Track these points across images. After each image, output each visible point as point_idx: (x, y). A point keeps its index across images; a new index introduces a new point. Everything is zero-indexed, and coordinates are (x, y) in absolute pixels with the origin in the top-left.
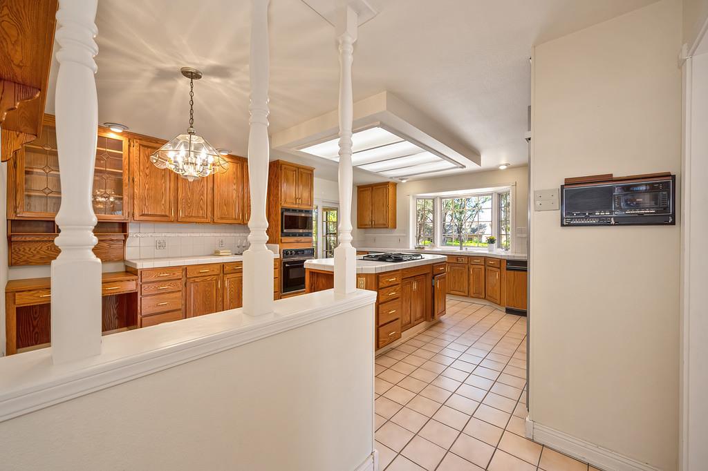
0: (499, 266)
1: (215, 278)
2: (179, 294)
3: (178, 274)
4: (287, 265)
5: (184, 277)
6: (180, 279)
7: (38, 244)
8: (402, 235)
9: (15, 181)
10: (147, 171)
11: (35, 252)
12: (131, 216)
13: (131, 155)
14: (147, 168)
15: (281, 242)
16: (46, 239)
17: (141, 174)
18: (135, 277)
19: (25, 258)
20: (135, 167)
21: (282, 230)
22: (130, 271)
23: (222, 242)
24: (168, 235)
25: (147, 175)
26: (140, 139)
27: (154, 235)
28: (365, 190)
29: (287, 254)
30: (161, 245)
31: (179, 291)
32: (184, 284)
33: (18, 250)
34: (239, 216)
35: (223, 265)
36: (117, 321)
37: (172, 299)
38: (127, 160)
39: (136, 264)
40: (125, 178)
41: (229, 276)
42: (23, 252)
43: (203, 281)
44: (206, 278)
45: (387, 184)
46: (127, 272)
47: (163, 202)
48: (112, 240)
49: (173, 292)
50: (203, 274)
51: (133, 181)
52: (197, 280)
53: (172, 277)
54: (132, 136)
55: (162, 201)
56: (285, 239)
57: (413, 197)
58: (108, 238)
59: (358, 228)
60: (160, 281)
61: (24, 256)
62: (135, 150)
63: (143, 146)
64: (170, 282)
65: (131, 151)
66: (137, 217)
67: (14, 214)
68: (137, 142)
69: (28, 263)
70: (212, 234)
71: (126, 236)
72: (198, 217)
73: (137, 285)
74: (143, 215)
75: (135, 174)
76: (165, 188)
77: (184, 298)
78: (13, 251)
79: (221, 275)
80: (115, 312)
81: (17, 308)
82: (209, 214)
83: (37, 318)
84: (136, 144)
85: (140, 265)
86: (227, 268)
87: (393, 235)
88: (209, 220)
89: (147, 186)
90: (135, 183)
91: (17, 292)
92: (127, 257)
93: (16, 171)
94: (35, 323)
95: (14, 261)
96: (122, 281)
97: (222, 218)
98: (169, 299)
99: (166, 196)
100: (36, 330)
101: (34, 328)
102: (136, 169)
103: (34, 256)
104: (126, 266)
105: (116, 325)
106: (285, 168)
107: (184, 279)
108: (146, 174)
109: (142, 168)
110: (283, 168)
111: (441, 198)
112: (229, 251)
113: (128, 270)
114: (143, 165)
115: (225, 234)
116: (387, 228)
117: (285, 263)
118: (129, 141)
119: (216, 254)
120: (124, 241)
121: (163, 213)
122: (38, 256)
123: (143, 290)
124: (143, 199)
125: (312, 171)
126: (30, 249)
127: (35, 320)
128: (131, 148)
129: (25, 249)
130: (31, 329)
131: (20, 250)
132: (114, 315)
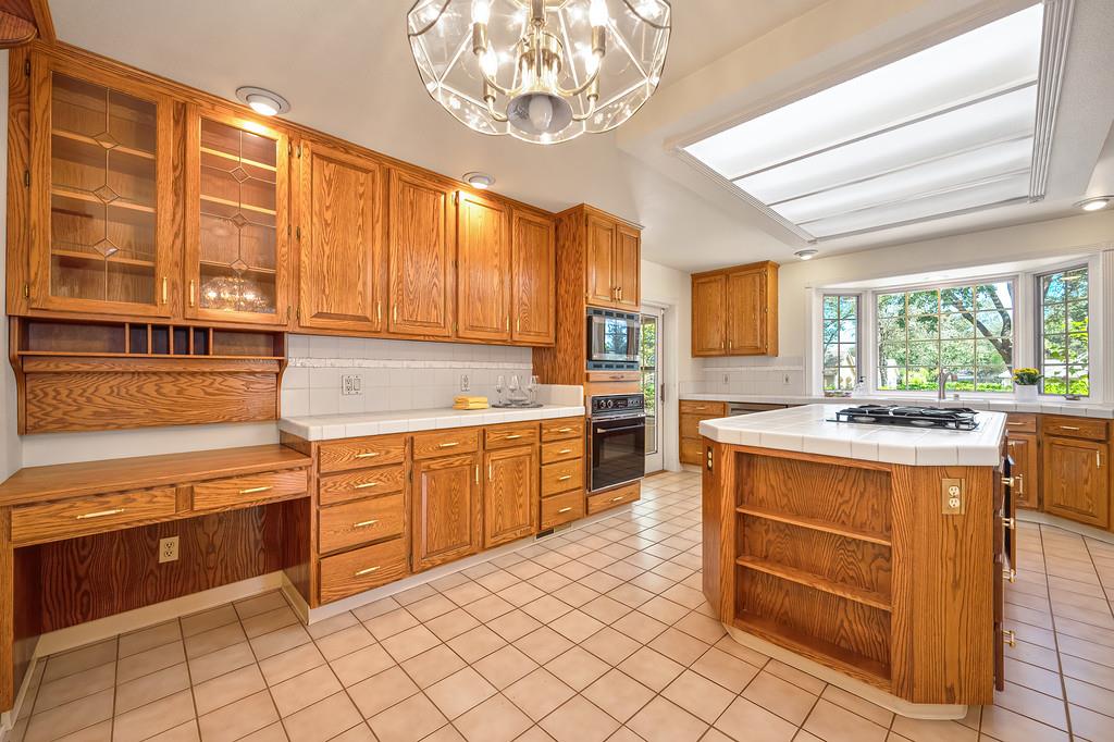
0: (1103, 437)
1: (469, 459)
2: (397, 500)
3: (397, 452)
4: (599, 431)
5: (409, 457)
6: (401, 464)
7: (90, 381)
8: (792, 368)
9: (27, 220)
10: (328, 215)
11: (82, 400)
12: (293, 316)
13: (294, 178)
14: (328, 208)
15: (587, 380)
16: (105, 368)
17: (315, 219)
18: (304, 461)
19: (58, 414)
20: (302, 203)
21: (589, 357)
22: (293, 446)
23: (466, 380)
24: (365, 363)
25: (327, 225)
26: (311, 141)
27: (338, 363)
28: (710, 282)
29: (599, 406)
30: (350, 386)
31: (399, 492)
32: (407, 474)
33: (42, 395)
34: (503, 325)
35: (484, 431)
36: (262, 557)
37: (386, 510)
38: (285, 186)
39: (306, 430)
40: (282, 225)
41: (495, 455)
42: (55, 398)
43: (445, 468)
44: (451, 460)
45: (764, 264)
46: (283, 445)
47: (360, 287)
48: (253, 373)
49: (386, 495)
50: (445, 453)
51: (299, 237)
52: (434, 465)
53: (383, 460)
54: (297, 132)
55: (356, 285)
56: (595, 374)
57: (817, 289)
58: (244, 368)
59: (694, 355)
60: (359, 469)
61: (56, 408)
62: (302, 164)
63: (319, 156)
64: (381, 471)
65: (294, 166)
66: (306, 321)
67: (25, 303)
68: (306, 146)
69: (64, 426)
70: (448, 364)
71: (282, 364)
72: (428, 324)
73: (309, 480)
74: (319, 315)
75: (303, 222)
76: (365, 254)
77: (408, 507)
78: (30, 397)
79: (480, 453)
80: (259, 536)
81: (15, 549)
82: (450, 317)
83: (85, 558)
84: (305, 152)
85: (316, 433)
86: (492, 438)
87: (771, 369)
88: (449, 331)
89: (327, 248)
90: (303, 241)
91: (17, 506)
92: (285, 412)
93: (29, 193)
94: (82, 573)
95: (31, 421)
96: (275, 472)
97: (473, 328)
98: (379, 511)
99: (365, 275)
100: (85, 586)
101: (80, 581)
102: (304, 208)
103: (79, 409)
104: (282, 433)
105: (261, 568)
106: (594, 223)
107: (407, 464)
108: (326, 221)
109: (316, 206)
110: (590, 224)
111: (876, 293)
112: (486, 399)
113: (287, 441)
114: (320, 201)
115: (473, 365)
116: (763, 354)
117: (596, 425)
118: (290, 143)
119: (459, 405)
120: (278, 375)
121: (360, 313)
122: (89, 410)
123: (322, 491)
124: (320, 279)
125: (639, 233)
126: (71, 391)
127: (82, 562)
128: (295, 160)
129: (58, 393)
130: (74, 584)
131: (46, 394)
132: (256, 542)
